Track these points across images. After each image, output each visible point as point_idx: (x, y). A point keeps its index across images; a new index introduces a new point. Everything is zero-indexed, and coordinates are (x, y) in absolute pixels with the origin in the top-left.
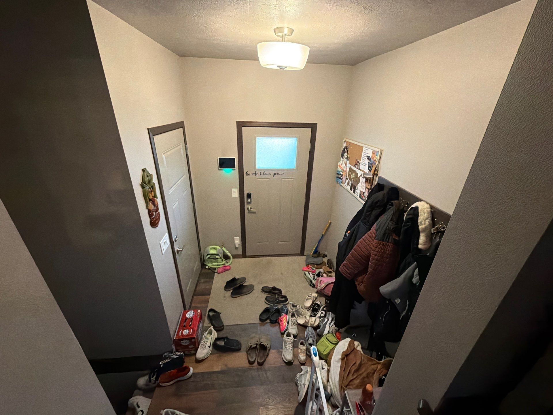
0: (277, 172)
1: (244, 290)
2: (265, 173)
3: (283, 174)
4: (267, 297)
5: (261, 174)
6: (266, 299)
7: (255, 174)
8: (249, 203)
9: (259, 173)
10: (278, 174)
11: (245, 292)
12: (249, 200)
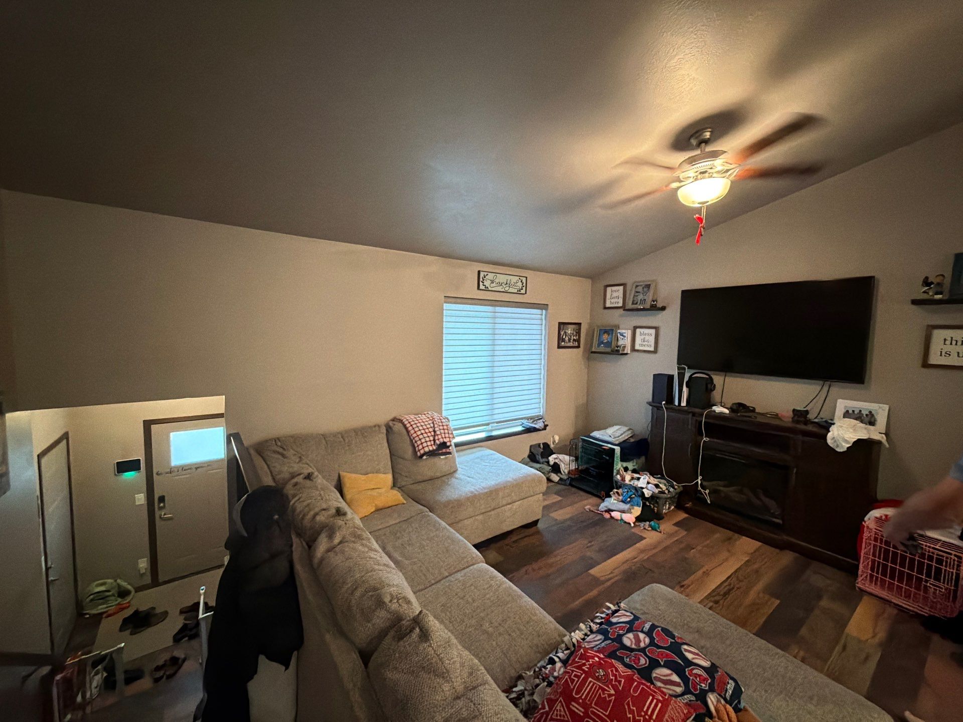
1: (153, 620)
2: (184, 469)
5: (178, 471)
6: (185, 619)
7: (170, 472)
9: (175, 470)
10: (202, 467)
11: (154, 623)
12: (162, 505)
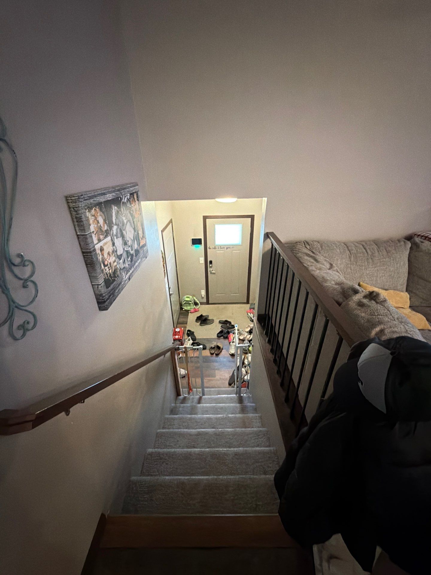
0: (229, 247)
1: (208, 322)
2: (221, 247)
3: (233, 248)
4: (222, 326)
5: (218, 248)
6: (221, 326)
7: (215, 248)
8: (211, 267)
9: (217, 247)
10: (229, 248)
11: (209, 323)
12: (211, 265)
